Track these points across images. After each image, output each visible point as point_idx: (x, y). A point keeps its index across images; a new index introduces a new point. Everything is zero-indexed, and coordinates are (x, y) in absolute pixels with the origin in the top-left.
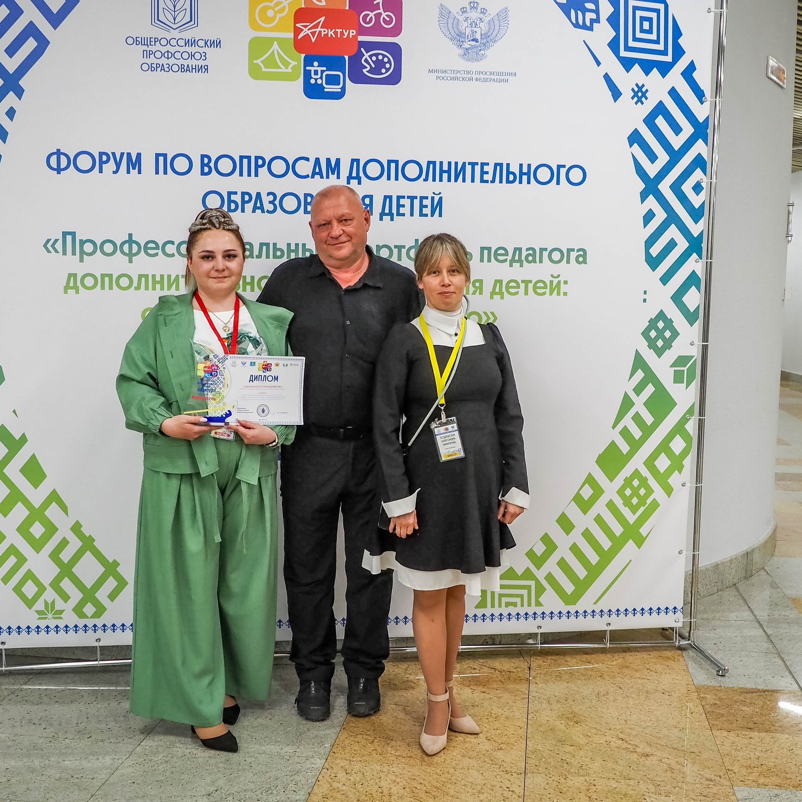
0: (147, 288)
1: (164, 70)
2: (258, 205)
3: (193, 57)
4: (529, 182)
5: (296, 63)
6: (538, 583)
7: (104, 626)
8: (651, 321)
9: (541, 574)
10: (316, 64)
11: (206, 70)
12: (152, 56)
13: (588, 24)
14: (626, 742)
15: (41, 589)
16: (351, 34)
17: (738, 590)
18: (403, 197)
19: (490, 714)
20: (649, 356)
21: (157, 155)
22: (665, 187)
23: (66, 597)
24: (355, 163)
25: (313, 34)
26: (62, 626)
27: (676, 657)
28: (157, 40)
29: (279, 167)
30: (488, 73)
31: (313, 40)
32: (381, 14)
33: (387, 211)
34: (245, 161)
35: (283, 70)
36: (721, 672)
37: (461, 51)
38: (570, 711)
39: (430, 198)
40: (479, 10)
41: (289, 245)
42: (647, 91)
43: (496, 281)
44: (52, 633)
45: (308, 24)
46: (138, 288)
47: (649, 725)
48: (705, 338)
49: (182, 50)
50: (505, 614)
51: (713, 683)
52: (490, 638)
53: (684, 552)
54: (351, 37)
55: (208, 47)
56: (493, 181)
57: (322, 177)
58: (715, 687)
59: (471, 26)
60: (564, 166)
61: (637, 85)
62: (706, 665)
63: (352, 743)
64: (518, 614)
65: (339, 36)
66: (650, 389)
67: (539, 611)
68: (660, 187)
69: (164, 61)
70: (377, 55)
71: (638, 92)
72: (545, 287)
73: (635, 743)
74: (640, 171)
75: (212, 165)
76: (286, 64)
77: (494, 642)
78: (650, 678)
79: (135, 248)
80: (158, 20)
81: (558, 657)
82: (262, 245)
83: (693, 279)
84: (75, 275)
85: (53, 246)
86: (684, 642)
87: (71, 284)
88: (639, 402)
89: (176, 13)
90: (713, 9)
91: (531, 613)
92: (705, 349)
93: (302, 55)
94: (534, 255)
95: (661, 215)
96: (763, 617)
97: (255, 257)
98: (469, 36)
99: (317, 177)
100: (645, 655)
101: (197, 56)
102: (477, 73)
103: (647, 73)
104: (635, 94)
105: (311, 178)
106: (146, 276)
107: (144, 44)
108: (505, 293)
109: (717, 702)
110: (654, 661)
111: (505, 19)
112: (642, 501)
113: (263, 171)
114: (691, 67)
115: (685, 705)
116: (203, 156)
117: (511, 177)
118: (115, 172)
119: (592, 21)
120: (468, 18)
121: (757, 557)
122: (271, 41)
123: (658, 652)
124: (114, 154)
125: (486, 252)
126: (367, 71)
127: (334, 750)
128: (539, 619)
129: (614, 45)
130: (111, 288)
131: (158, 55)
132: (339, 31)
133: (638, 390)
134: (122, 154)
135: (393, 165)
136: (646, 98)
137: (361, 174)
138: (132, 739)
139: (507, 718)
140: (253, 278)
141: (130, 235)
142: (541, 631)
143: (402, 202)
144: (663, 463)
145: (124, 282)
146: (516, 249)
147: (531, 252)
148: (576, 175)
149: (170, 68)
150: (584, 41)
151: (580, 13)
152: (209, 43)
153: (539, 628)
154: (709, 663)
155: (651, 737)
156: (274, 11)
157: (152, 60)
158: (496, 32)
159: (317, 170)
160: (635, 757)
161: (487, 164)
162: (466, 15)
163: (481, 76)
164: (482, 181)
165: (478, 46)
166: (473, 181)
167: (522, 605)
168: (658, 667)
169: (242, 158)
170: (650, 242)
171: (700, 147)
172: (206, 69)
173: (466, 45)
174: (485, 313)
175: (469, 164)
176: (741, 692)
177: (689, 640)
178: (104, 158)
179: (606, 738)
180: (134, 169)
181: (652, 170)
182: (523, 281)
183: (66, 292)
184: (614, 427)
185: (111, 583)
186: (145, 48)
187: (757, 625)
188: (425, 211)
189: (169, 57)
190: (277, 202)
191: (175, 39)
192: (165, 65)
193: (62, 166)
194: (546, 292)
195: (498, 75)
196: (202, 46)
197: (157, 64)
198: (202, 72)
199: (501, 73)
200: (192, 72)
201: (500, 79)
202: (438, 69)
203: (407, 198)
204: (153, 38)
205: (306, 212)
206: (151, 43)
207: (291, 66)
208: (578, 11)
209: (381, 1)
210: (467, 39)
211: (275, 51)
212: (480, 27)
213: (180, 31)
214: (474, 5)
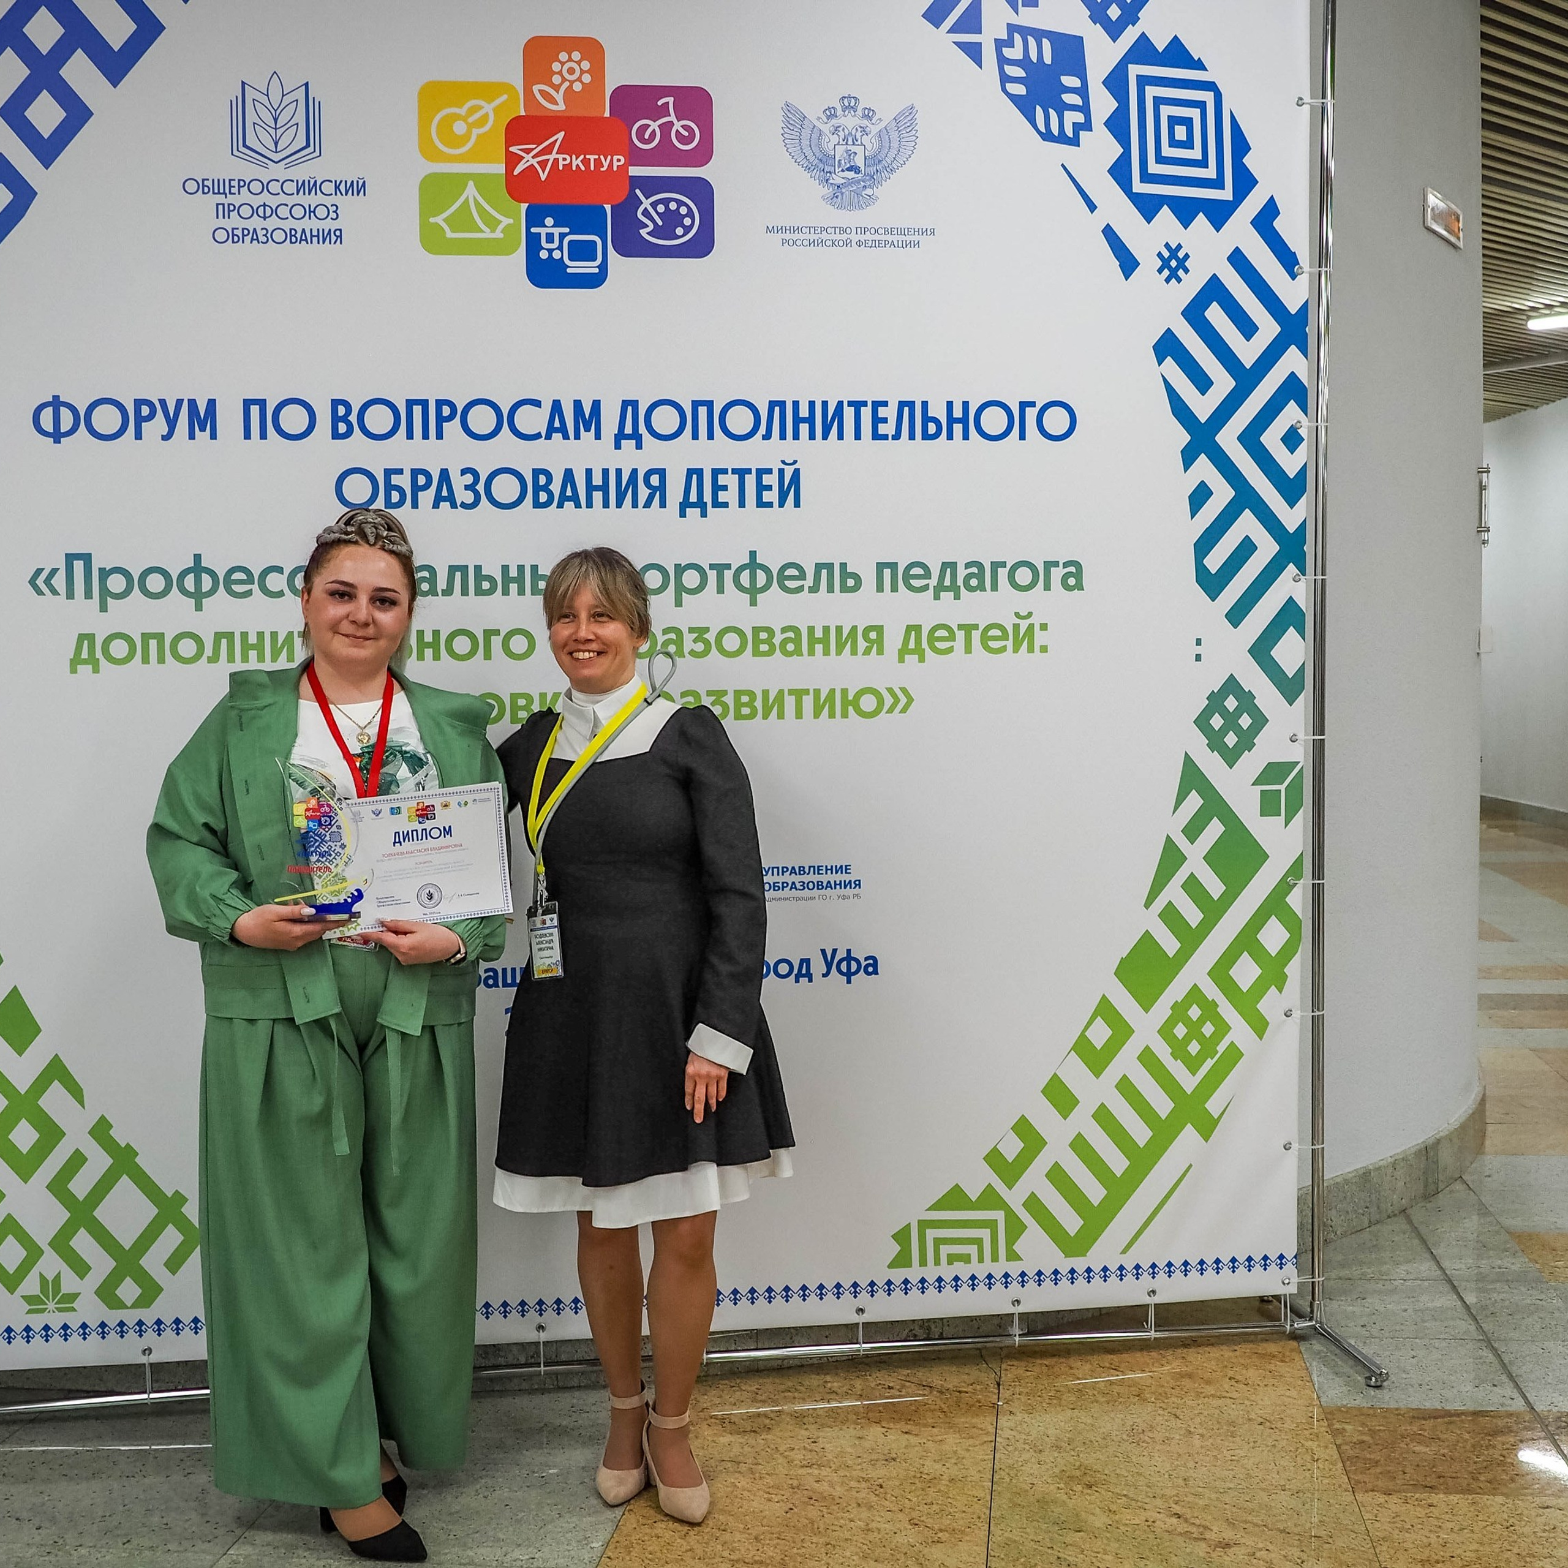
0: (231, 659)
1: (257, 239)
2: (445, 493)
3: (312, 214)
4: (966, 437)
5: (511, 221)
6: (1010, 1214)
7: (159, 1322)
8: (1212, 697)
9: (1015, 1198)
10: (549, 221)
11: (339, 239)
12: (234, 214)
13: (1069, 132)
14: (1186, 1520)
15: (34, 1253)
16: (615, 164)
17: (1410, 1222)
18: (724, 471)
19: (919, 1475)
20: (1211, 764)
21: (247, 403)
22: (1228, 438)
23: (81, 1268)
24: (630, 408)
25: (543, 164)
26: (75, 1325)
27: (1288, 1354)
28: (242, 184)
29: (482, 419)
30: (881, 231)
31: (543, 177)
32: (671, 123)
33: (693, 498)
34: (417, 410)
35: (487, 234)
36: (1373, 1379)
37: (827, 191)
38: (1078, 1464)
39: (776, 472)
40: (859, 112)
41: (505, 569)
42: (1187, 256)
43: (909, 628)
44: (56, 1339)
45: (534, 146)
46: (212, 659)
47: (1232, 1486)
48: (1319, 725)
49: (291, 200)
50: (948, 1278)
51: (1359, 1401)
52: (921, 1327)
53: (1295, 1146)
54: (615, 169)
55: (342, 195)
56: (897, 436)
57: (566, 437)
58: (1360, 1409)
59: (844, 143)
60: (1032, 404)
61: (1167, 246)
62: (1346, 1367)
63: (646, 1538)
64: (973, 1278)
65: (592, 168)
66: (1215, 829)
67: (1014, 1269)
68: (1219, 438)
69: (256, 223)
70: (666, 202)
71: (1170, 259)
72: (1005, 637)
73: (1204, 1523)
74: (1180, 410)
75: (353, 418)
76: (492, 224)
77: (929, 1334)
78: (1235, 1395)
79: (207, 582)
80: (245, 145)
81: (1055, 1359)
82: (453, 569)
83: (1289, 615)
84: (91, 638)
85: (47, 582)
86: (1301, 1324)
87: (85, 655)
88: (1195, 854)
89: (279, 132)
90: (1307, 99)
91: (998, 1275)
92: (1319, 749)
93: (522, 204)
94: (980, 576)
95: (1223, 493)
96: (1457, 1272)
97: (440, 593)
98: (843, 162)
99: (557, 437)
100: (1226, 1352)
101: (321, 212)
102: (859, 232)
103: (1186, 224)
104: (1165, 264)
105: (545, 439)
106: (230, 636)
107: (219, 193)
108: (928, 650)
109: (1366, 1438)
110: (1242, 1361)
111: (910, 128)
112: (1208, 1046)
114: (1271, 210)
115: (1303, 1445)
116: (335, 403)
117: (932, 428)
118: (165, 438)
119: (1077, 127)
120: (839, 127)
121: (1446, 1156)
122: (462, 179)
123: (1251, 1345)
124: (163, 402)
125: (887, 572)
126: (647, 233)
127: (610, 1554)
128: (1015, 1286)
129: (1120, 172)
130: (161, 660)
131: (246, 211)
132: (592, 157)
133: (1192, 831)
134: (179, 402)
135: (703, 411)
136: (1186, 271)
137: (642, 429)
138: (211, 1544)
139: (952, 1480)
140: (436, 633)
141: (197, 558)
142: (1021, 1309)
143: (722, 480)
144: (1246, 972)
145: (187, 648)
146: (945, 565)
147: (975, 570)
148: (1056, 420)
150: (1063, 165)
151: (1053, 115)
152: (342, 188)
153: (1016, 1303)
154: (1351, 1362)
155: (1234, 1510)
156: (467, 123)
157: (234, 221)
158: (893, 152)
159: (557, 424)
160: (1201, 1549)
161: (885, 404)
162: (834, 122)
163: (868, 236)
164: (876, 436)
165: (859, 180)
166: (858, 436)
167: (981, 1260)
168: (1252, 1374)
169: (410, 404)
170: (1205, 544)
171: (1292, 362)
172: (337, 237)
173: (838, 180)
174: (890, 690)
175: (850, 404)
176: (1414, 1417)
177: (1311, 1319)
178: (145, 411)
179: (1144, 1515)
180: (203, 429)
181: (1203, 407)
182: (960, 627)
183: (73, 671)
184: (1147, 905)
185: (171, 1238)
186: (221, 199)
187: (1447, 1288)
188: (767, 496)
189: (267, 215)
190: (480, 487)
191: (278, 181)
192: (258, 231)
193: (64, 428)
194: (1006, 646)
195: (899, 233)
196: (330, 193)
197: (243, 229)
198: (330, 243)
199: (906, 230)
200: (311, 242)
201: (904, 242)
202: (784, 225)
203: (732, 473)
204: (234, 180)
205: (537, 504)
206: (232, 189)
207: (501, 227)
208: (1050, 110)
209: (671, 100)
210: (839, 168)
211: (470, 200)
212: (862, 144)
213: (287, 166)
214: (849, 104)
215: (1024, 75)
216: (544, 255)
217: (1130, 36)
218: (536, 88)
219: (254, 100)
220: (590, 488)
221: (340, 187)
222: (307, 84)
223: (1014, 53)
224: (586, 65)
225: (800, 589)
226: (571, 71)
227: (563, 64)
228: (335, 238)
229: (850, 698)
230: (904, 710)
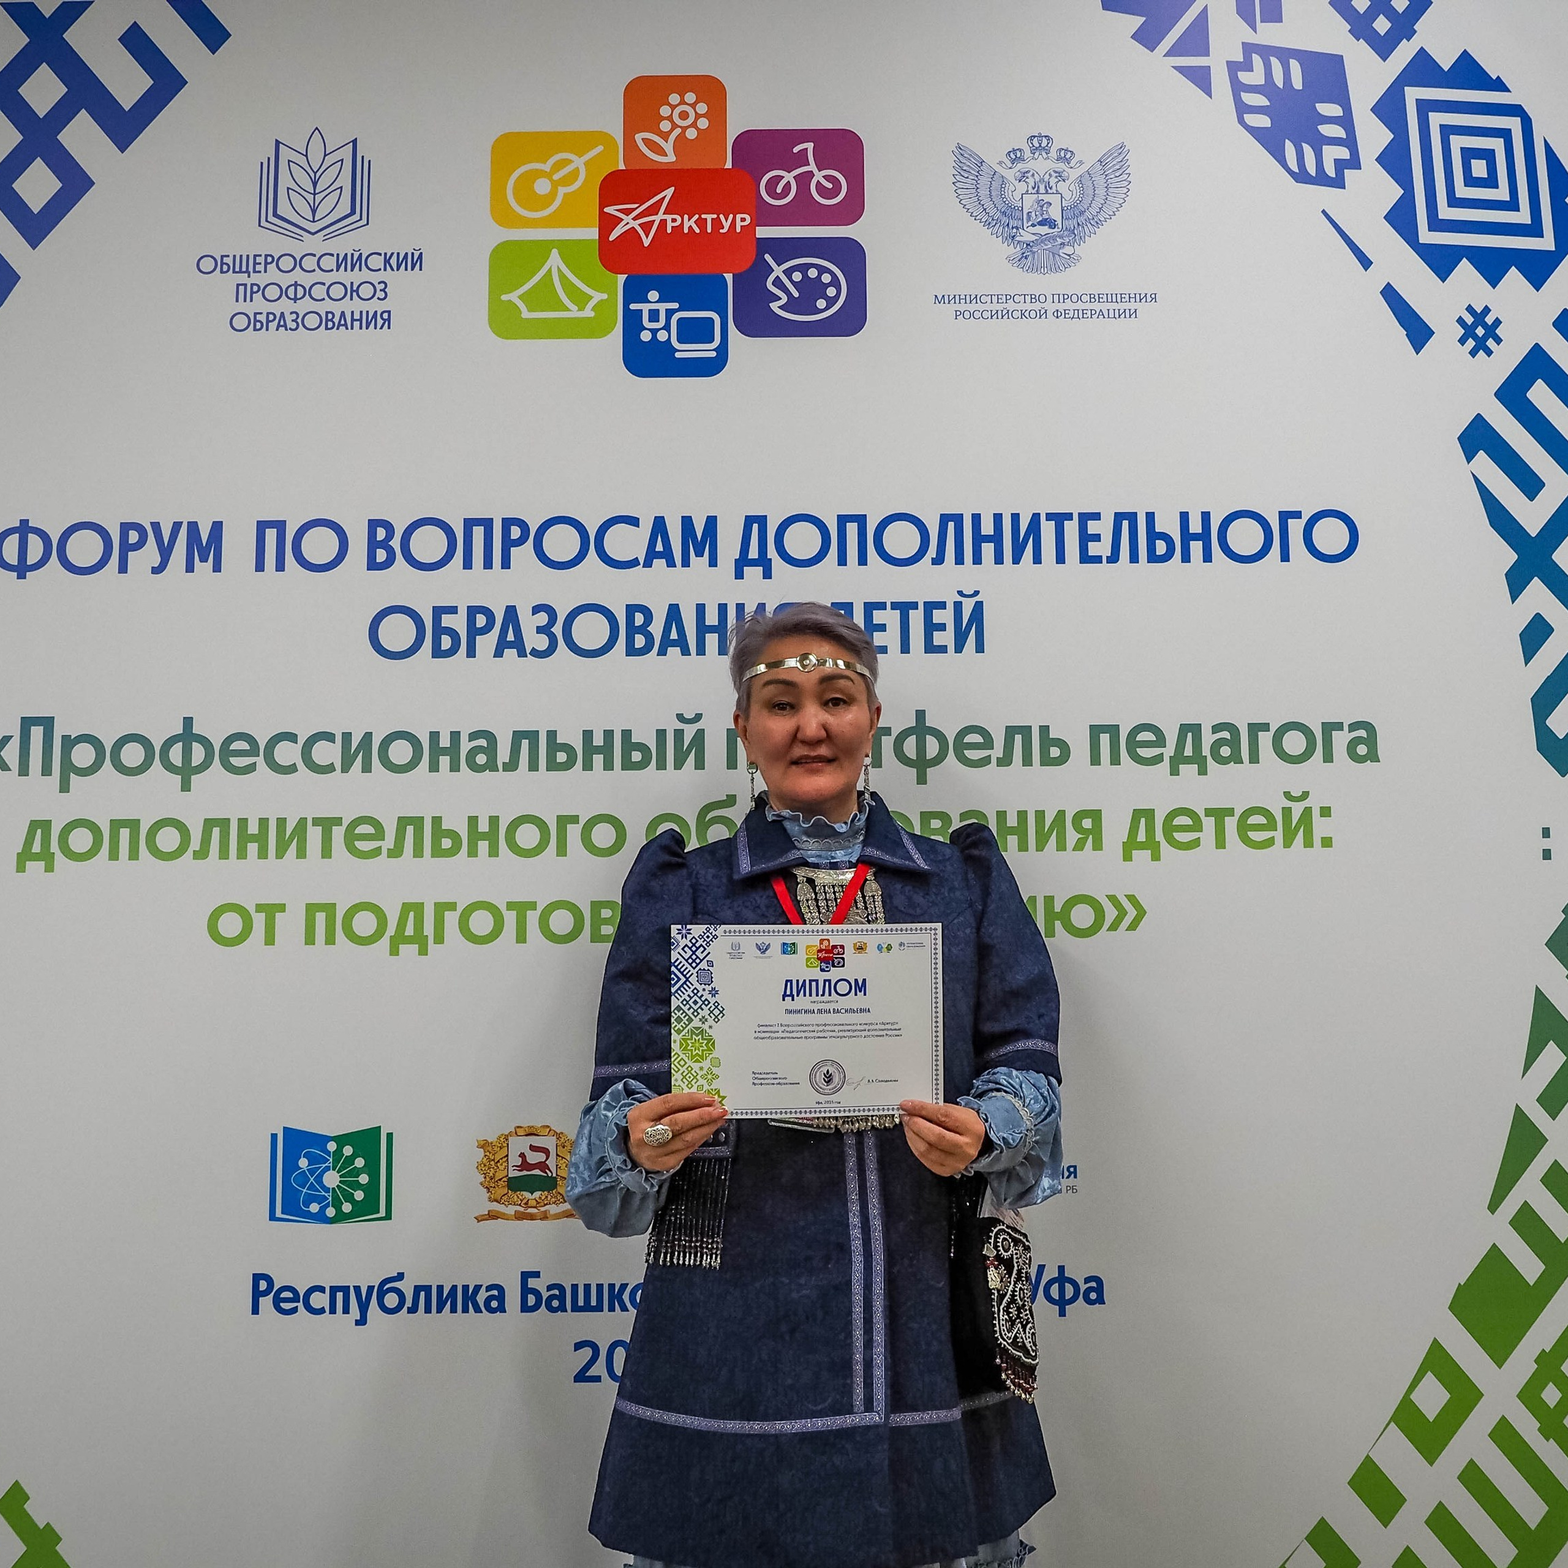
0: (224, 854)
1: (285, 326)
2: (510, 637)
3: (354, 294)
4: (1207, 557)
5: (605, 296)
10: (653, 295)
11: (387, 323)
12: (258, 297)
13: (1331, 171)
16: (739, 224)
18: (882, 606)
21: (262, 527)
24: (755, 526)
25: (647, 227)
28: (270, 260)
29: (562, 544)
30: (1085, 298)
31: (646, 242)
32: (811, 174)
34: (478, 532)
35: (574, 312)
39: (950, 607)
40: (1053, 154)
41: (588, 735)
42: (1497, 322)
43: (1137, 814)
45: (636, 205)
46: (202, 854)
49: (328, 278)
54: (738, 230)
55: (392, 270)
56: (1114, 558)
57: (671, 563)
59: (1035, 191)
60: (1297, 515)
65: (709, 230)
68: (1557, 558)
69: (285, 306)
70: (803, 268)
71: (1475, 326)
72: (1271, 825)
74: (1500, 519)
75: (395, 543)
76: (581, 300)
79: (198, 753)
80: (275, 215)
82: (518, 736)
84: (46, 825)
87: (36, 847)
88: (1558, 1133)
89: (318, 198)
93: (619, 275)
94: (1234, 743)
97: (501, 767)
98: (1033, 214)
99: (659, 563)
101: (366, 291)
102: (1056, 300)
103: (1494, 282)
104: (1469, 332)
105: (643, 567)
106: (224, 824)
107: (241, 272)
108: (1164, 845)
111: (1120, 172)
113: (524, 554)
116: (373, 524)
117: (1161, 547)
118: (156, 571)
119: (1340, 165)
120: (1027, 172)
122: (543, 248)
124: (156, 526)
125: (1105, 738)
126: (780, 308)
130: (134, 855)
131: (272, 292)
132: (709, 217)
133: (1552, 1101)
134: (177, 526)
135: (852, 528)
136: (1498, 341)
137: (772, 552)
140: (494, 821)
141: (188, 722)
143: (878, 617)
145: (168, 839)
146: (1184, 729)
147: (1226, 735)
148: (1331, 537)
149: (299, 320)
150: (1324, 212)
151: (1308, 150)
152: (393, 262)
156: (551, 180)
157: (258, 304)
158: (1099, 200)
159: (659, 547)
161: (1096, 516)
162: (1020, 166)
163: (1069, 305)
164: (1086, 558)
165: (1056, 236)
166: (1061, 559)
169: (469, 524)
170: (1546, 700)
172: (385, 320)
173: (1026, 236)
174: (1112, 899)
175: (1050, 517)
178: (133, 537)
180: (204, 560)
181: (1532, 515)
182: (1209, 812)
183: (21, 868)
184: (1493, 1207)
186: (242, 278)
188: (939, 638)
189: (298, 297)
190: (557, 629)
191: (314, 255)
192: (287, 315)
193: (31, 560)
194: (1273, 837)
195: (1110, 300)
196: (378, 268)
197: (268, 314)
198: (375, 328)
199: (1119, 296)
200: (352, 328)
201: (1117, 311)
202: (957, 293)
203: (892, 609)
204: (260, 256)
205: (631, 651)
206: (257, 266)
207: (591, 304)
208: (1304, 145)
209: (810, 146)
210: (1028, 221)
211: (553, 270)
212: (1058, 193)
213: (326, 237)
214: (1040, 144)
215: (1269, 104)
216: (646, 336)
217: (1404, 53)
218: (639, 137)
219: (289, 161)
220: (702, 629)
221: (391, 261)
222: (355, 142)
223: (1255, 77)
224: (702, 108)
225: (986, 761)
226: (684, 115)
227: (673, 107)
228: (383, 321)
229: (1058, 909)
230: (1132, 927)
